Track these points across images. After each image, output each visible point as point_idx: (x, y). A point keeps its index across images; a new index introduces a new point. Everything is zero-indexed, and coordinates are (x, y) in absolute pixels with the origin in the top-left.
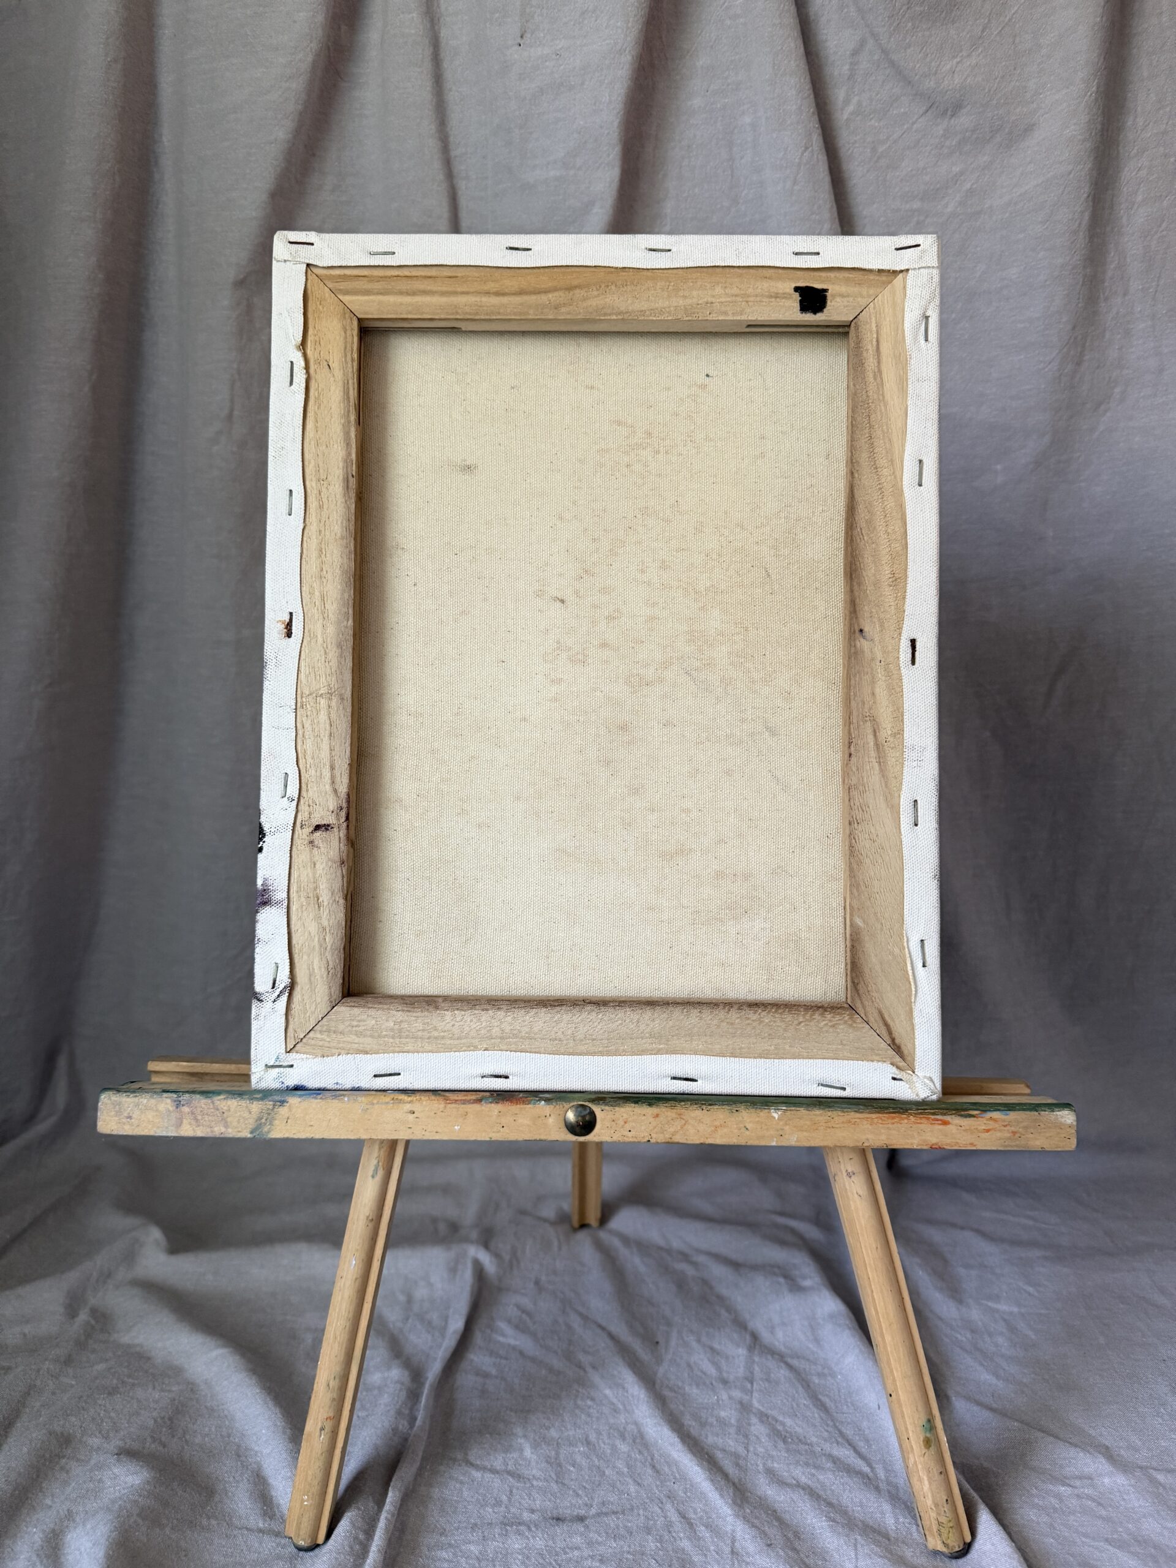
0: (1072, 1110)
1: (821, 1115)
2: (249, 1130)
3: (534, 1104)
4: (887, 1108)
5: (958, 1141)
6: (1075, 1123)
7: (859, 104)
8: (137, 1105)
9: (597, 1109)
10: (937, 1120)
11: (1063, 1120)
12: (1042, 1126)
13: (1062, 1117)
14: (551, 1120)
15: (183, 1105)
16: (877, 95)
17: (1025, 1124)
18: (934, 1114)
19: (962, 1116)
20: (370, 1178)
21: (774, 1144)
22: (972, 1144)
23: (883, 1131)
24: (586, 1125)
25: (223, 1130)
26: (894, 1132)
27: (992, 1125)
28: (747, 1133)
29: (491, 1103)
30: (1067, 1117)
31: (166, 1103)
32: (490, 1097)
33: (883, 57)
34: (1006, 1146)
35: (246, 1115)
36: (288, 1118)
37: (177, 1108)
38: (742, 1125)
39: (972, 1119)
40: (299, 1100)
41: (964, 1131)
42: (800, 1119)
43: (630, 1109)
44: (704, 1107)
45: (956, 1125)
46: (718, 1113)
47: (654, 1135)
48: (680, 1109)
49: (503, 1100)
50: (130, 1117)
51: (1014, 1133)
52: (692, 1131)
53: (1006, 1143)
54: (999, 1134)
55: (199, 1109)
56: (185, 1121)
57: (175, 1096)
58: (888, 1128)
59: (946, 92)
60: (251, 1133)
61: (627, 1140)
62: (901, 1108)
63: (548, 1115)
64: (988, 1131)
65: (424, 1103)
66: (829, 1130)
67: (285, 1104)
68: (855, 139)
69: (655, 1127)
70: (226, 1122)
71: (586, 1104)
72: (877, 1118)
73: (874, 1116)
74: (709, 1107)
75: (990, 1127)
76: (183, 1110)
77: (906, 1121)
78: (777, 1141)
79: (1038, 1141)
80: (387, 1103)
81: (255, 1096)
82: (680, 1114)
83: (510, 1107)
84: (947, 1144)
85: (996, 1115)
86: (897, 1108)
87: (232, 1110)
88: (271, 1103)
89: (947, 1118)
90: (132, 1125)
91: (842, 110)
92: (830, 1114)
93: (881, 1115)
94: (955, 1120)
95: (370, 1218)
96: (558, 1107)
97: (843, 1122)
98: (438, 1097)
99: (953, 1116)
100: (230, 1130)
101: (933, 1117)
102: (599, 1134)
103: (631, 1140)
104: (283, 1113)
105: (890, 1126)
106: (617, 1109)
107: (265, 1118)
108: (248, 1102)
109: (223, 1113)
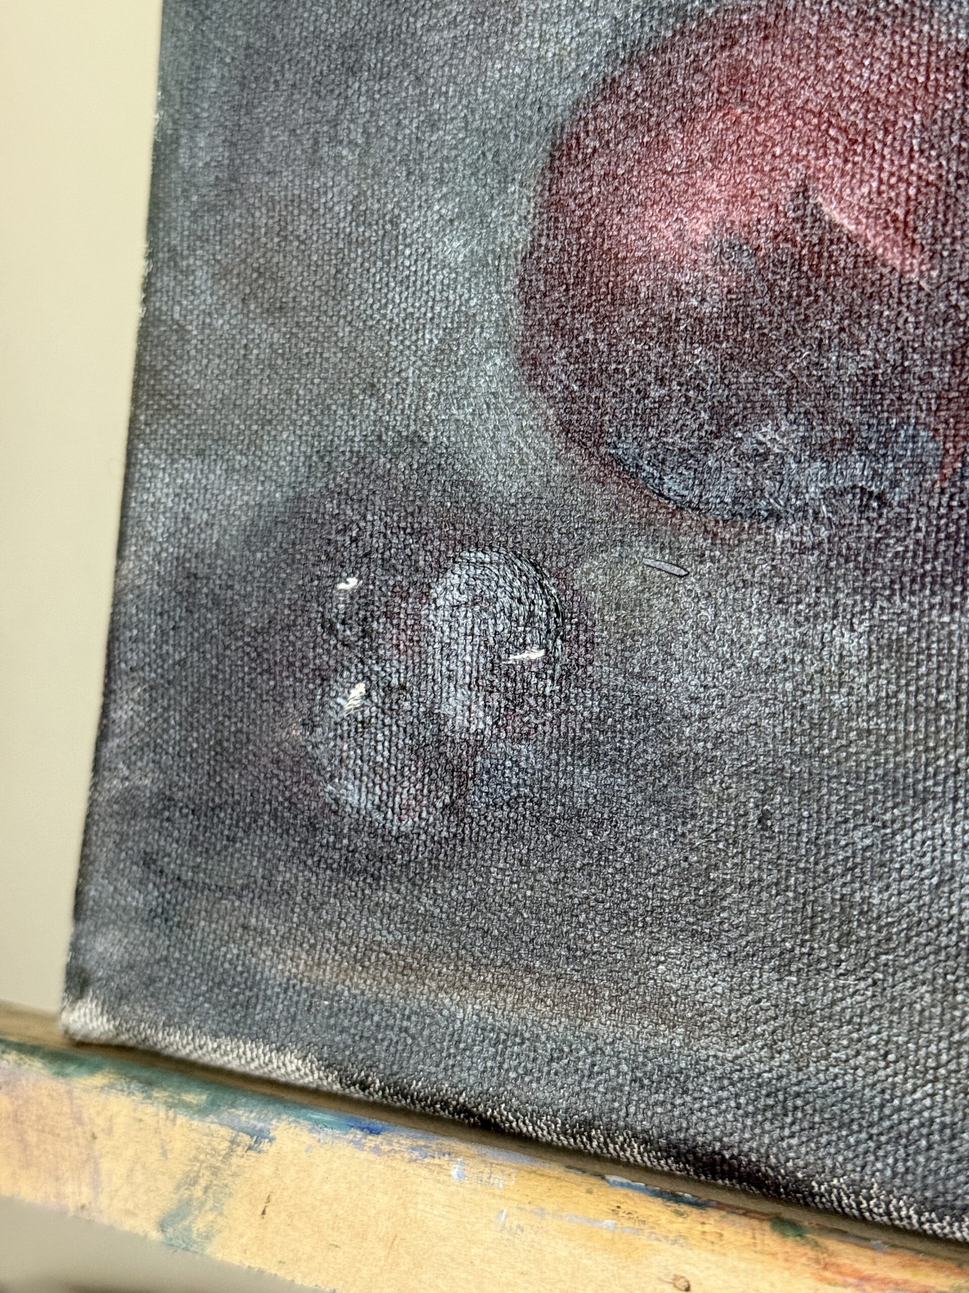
107: (203, 1182)
108: (162, 1114)
109: (94, 1137)
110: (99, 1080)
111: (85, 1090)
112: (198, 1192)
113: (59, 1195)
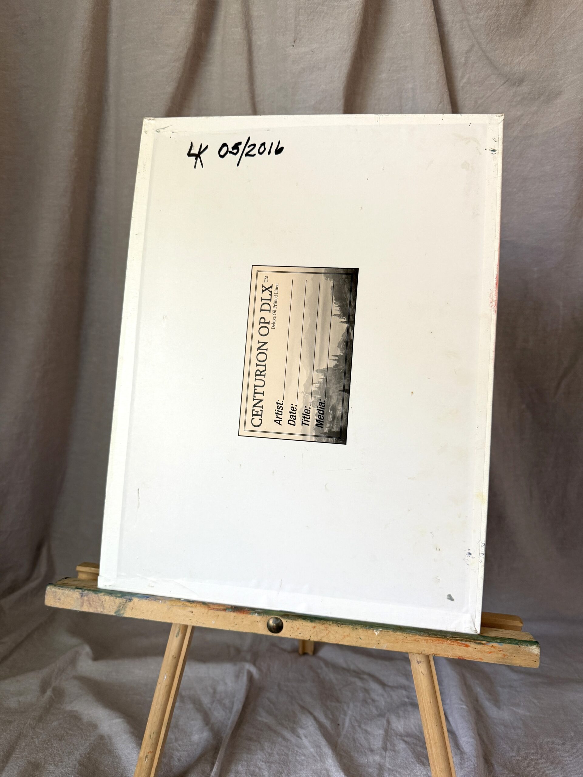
0: (538, 646)
1: (400, 635)
3: (253, 614)
4: (436, 635)
5: (473, 656)
6: (539, 654)
7: (469, 78)
8: (63, 594)
9: (284, 621)
10: (463, 644)
11: (532, 651)
12: (521, 653)
14: (260, 624)
15: (84, 596)
16: (479, 73)
17: (511, 651)
18: (461, 640)
19: (476, 643)
20: (175, 637)
21: (374, 648)
22: (481, 659)
24: (279, 628)
25: (102, 610)
26: (438, 648)
28: (361, 640)
29: (231, 611)
30: (535, 650)
31: (76, 594)
32: (230, 609)
33: (483, 54)
35: (113, 604)
36: (133, 608)
37: (81, 597)
38: (358, 636)
39: (482, 645)
40: (138, 599)
41: (477, 651)
42: (389, 636)
43: (301, 622)
44: (339, 625)
45: (473, 648)
46: (347, 630)
47: (312, 637)
48: (326, 625)
49: (237, 610)
50: (60, 599)
51: (505, 655)
52: (332, 637)
53: (500, 661)
54: (496, 655)
55: (92, 599)
56: (85, 604)
57: (81, 591)
59: (516, 73)
60: (115, 613)
61: (298, 638)
62: (444, 636)
63: (259, 621)
64: (490, 653)
65: (198, 608)
66: (404, 644)
67: (132, 601)
68: (466, 96)
69: (313, 633)
70: (104, 606)
71: (279, 617)
72: (430, 640)
73: (427, 639)
74: (342, 625)
75: (492, 651)
76: (84, 598)
77: (446, 643)
78: (376, 646)
79: (518, 661)
80: (180, 606)
81: (118, 595)
82: (326, 628)
83: (240, 615)
84: (467, 657)
85: (495, 644)
86: (441, 635)
87: (107, 600)
88: (125, 599)
89: (468, 643)
90: (60, 603)
91: (460, 81)
92: (405, 635)
93: (432, 638)
94: (472, 645)
95: (174, 656)
96: (264, 617)
97: (412, 640)
98: (205, 606)
99: (471, 643)
100: (105, 611)
101: (460, 642)
102: (284, 633)
103: (300, 638)
104: (130, 605)
105: (437, 645)
106: (294, 621)
107: (122, 606)
108: (114, 598)
109: (103, 602)
110: (102, 594)
111: (101, 595)
112: (121, 608)
113: (97, 610)
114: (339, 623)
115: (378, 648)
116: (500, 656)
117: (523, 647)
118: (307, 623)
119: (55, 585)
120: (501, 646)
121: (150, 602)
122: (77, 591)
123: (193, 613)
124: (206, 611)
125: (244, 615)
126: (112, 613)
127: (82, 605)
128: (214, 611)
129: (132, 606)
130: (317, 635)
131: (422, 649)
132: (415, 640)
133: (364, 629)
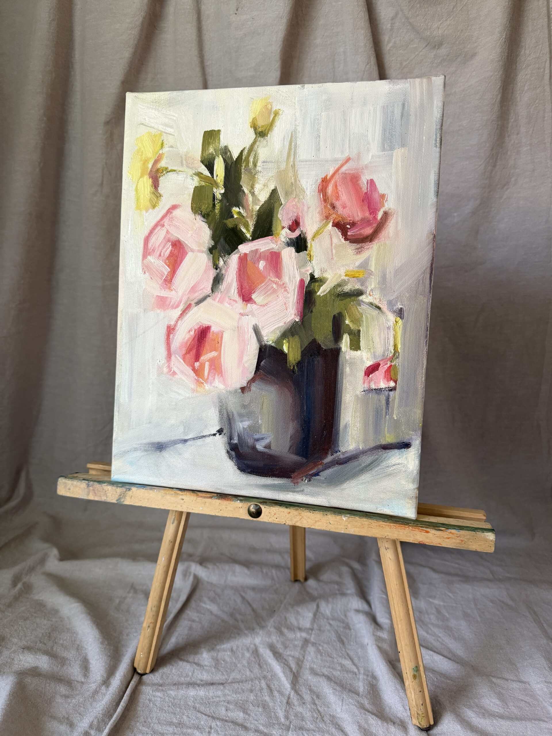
0: (493, 533)
1: (366, 521)
2: (116, 500)
3: (235, 501)
4: (399, 522)
5: (433, 541)
6: (494, 540)
8: (72, 484)
9: (262, 507)
10: (423, 530)
11: (488, 537)
12: (477, 539)
13: (488, 536)
14: (241, 509)
15: (90, 486)
17: (468, 537)
18: (421, 527)
19: (436, 529)
20: (171, 524)
21: (343, 532)
22: (440, 544)
23: (396, 532)
24: (258, 513)
25: (105, 498)
26: (401, 533)
27: (450, 536)
28: (330, 525)
29: (216, 499)
30: (491, 536)
31: (83, 485)
32: (216, 496)
34: (457, 547)
35: (115, 493)
36: (132, 496)
37: (88, 487)
38: (328, 522)
39: (441, 531)
40: (136, 489)
41: (436, 537)
42: (356, 522)
43: (277, 508)
44: (311, 511)
45: (433, 534)
46: (317, 515)
47: (287, 522)
48: (300, 511)
49: (222, 498)
50: (69, 489)
51: (462, 541)
52: (305, 522)
53: (457, 545)
54: (454, 541)
55: (97, 489)
56: (91, 493)
57: (87, 482)
58: (399, 532)
60: (117, 501)
61: (275, 522)
62: (406, 522)
63: (241, 507)
64: (449, 538)
65: (188, 496)
66: (369, 529)
67: (131, 490)
69: (288, 518)
70: (107, 495)
71: (258, 504)
72: (393, 526)
73: (392, 524)
74: (314, 512)
75: (450, 537)
76: (90, 488)
77: (407, 529)
79: (474, 546)
80: (172, 494)
81: (119, 485)
82: (299, 513)
83: (224, 502)
84: (427, 542)
85: (453, 531)
86: (404, 522)
87: (109, 490)
88: (125, 489)
89: (428, 530)
90: (70, 492)
92: (370, 521)
93: (395, 525)
94: (432, 531)
95: (171, 541)
96: (245, 504)
97: (376, 526)
98: (194, 494)
99: (431, 529)
100: (108, 499)
101: (421, 528)
102: (263, 518)
103: (277, 522)
104: (129, 494)
105: (400, 530)
106: (271, 508)
114: (311, 510)
115: (345, 532)
116: (458, 541)
117: (479, 534)
118: (282, 509)
119: (66, 477)
120: (459, 532)
121: (146, 491)
122: (84, 482)
123: (184, 501)
124: (195, 498)
125: (228, 502)
126: (114, 501)
127: (88, 494)
128: (201, 498)
129: (131, 495)
130: (291, 520)
131: (386, 534)
132: (380, 526)
133: (333, 515)
